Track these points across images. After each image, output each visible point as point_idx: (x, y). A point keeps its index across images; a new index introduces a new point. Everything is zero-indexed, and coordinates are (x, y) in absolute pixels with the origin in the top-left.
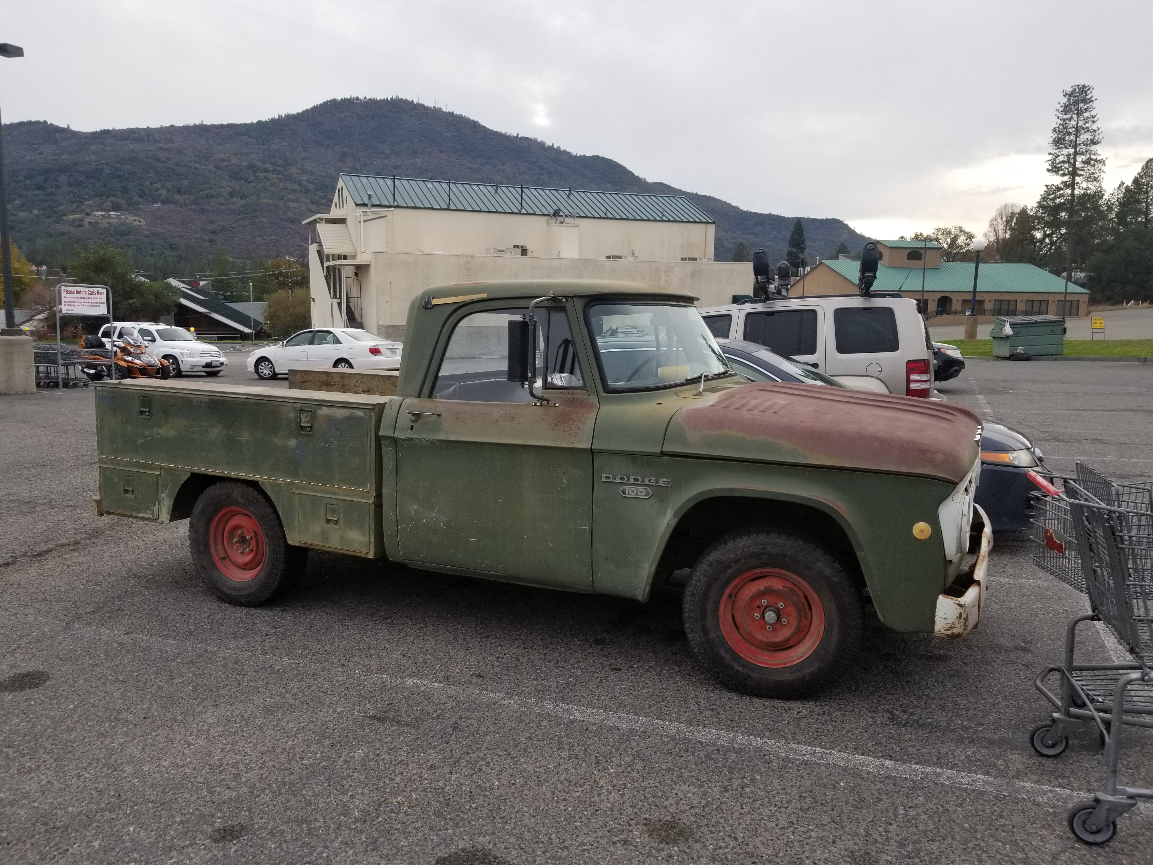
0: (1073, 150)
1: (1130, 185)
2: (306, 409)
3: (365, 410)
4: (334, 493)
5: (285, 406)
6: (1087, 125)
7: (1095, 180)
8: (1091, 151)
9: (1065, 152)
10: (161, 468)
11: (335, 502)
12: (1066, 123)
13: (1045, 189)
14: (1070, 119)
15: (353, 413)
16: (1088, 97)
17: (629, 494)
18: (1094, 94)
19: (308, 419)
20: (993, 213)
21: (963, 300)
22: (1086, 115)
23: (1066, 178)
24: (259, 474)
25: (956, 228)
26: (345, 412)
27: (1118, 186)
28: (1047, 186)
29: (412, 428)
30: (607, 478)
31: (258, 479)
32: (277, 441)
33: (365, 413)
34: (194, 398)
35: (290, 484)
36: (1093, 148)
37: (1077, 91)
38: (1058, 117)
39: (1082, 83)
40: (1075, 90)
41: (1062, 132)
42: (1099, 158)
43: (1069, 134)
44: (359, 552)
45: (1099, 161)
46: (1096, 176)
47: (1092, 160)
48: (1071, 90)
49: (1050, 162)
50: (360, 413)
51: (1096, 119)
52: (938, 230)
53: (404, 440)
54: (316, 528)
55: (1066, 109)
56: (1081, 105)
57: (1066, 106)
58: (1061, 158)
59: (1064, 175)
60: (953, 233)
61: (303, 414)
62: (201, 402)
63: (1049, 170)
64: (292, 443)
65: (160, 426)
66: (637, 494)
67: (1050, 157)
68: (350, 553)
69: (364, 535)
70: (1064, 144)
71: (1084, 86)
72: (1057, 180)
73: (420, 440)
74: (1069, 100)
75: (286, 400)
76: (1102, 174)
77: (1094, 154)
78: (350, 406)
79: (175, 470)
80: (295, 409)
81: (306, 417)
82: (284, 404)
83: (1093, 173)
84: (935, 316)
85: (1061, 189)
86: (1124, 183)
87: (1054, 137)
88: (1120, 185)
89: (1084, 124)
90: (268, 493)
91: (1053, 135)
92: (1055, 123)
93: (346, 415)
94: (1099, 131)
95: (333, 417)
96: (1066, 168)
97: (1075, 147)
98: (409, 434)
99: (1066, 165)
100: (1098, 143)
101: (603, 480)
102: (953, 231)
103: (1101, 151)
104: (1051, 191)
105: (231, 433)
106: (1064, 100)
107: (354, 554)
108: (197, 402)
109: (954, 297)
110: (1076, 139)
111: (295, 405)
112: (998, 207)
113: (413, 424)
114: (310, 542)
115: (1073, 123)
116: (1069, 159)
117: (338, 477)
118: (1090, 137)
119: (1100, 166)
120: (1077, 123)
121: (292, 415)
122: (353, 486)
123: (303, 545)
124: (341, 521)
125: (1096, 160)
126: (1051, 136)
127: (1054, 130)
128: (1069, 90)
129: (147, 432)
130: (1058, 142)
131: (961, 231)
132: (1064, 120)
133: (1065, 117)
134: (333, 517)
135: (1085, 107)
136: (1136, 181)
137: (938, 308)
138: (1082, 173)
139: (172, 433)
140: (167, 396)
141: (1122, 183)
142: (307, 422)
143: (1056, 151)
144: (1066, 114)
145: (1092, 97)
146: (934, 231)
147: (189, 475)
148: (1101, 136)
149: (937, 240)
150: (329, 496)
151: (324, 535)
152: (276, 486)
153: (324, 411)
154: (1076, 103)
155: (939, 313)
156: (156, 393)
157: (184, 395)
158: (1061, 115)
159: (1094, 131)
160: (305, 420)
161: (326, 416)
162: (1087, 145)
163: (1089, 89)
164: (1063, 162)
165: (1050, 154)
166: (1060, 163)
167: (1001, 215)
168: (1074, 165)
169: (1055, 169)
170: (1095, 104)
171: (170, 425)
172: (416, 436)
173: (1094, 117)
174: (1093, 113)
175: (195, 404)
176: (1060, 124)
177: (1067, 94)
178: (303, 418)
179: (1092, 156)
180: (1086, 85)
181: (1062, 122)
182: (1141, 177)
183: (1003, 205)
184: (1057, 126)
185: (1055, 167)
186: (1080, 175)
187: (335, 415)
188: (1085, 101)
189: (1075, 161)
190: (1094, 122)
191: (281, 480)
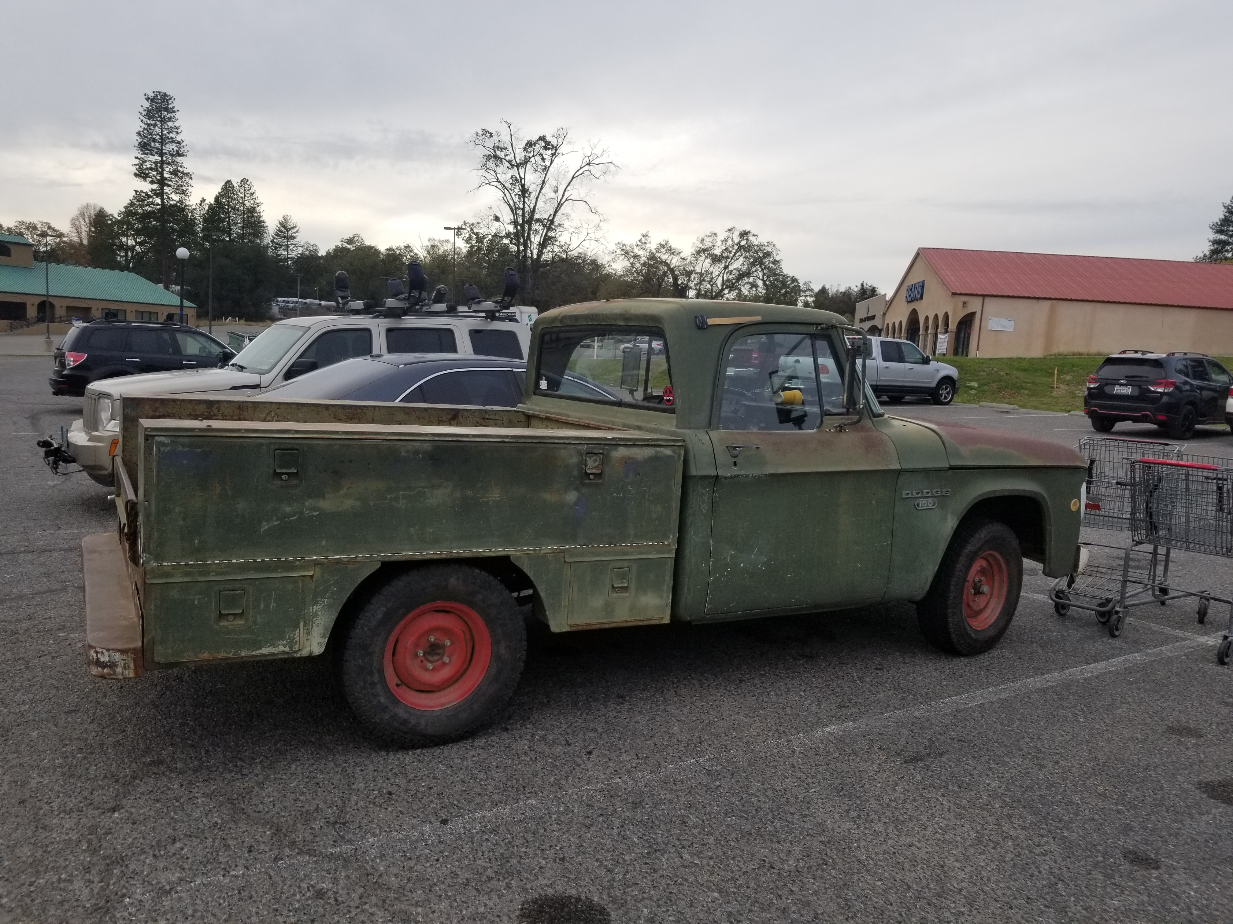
0: (159, 158)
1: (212, 202)
2: (596, 451)
3: (674, 448)
4: (625, 553)
5: (565, 448)
6: (171, 135)
7: (184, 193)
8: (177, 162)
9: (151, 158)
10: (317, 563)
11: (626, 564)
12: (150, 129)
13: (134, 194)
14: (155, 125)
15: (660, 452)
16: (171, 106)
17: (922, 506)
18: (175, 104)
19: (597, 463)
20: (74, 212)
21: (67, 307)
22: (170, 124)
23: (155, 186)
24: (512, 546)
25: (42, 224)
26: (649, 452)
27: (199, 202)
28: (136, 191)
29: (735, 464)
30: (908, 494)
31: (510, 553)
32: (547, 496)
33: (674, 452)
34: (402, 446)
35: (563, 551)
36: (179, 159)
37: (159, 97)
38: (142, 121)
39: (163, 91)
40: (156, 96)
41: (147, 137)
42: (186, 171)
43: (154, 140)
44: (653, 619)
45: (187, 174)
46: (184, 188)
47: (179, 172)
48: (153, 95)
49: (137, 167)
50: (668, 452)
51: (179, 131)
52: (22, 223)
53: (726, 478)
54: (597, 602)
55: (149, 114)
56: (164, 113)
57: (149, 111)
58: (148, 165)
59: (152, 182)
60: (40, 229)
61: (590, 457)
62: (416, 452)
63: (136, 175)
64: (572, 496)
65: (322, 496)
66: (927, 506)
67: (137, 161)
68: (641, 623)
69: (662, 597)
70: (150, 150)
71: (165, 95)
72: (146, 187)
73: (747, 476)
74: (151, 105)
75: (567, 441)
76: (189, 187)
77: (181, 166)
78: (656, 443)
79: (348, 562)
80: (580, 453)
81: (595, 461)
82: (561, 446)
83: (182, 186)
84: (36, 323)
85: (150, 197)
86: (205, 200)
87: (139, 141)
88: (201, 201)
89: (169, 134)
90: (525, 570)
91: (138, 138)
92: (139, 126)
93: (650, 455)
94: (184, 144)
95: (632, 458)
96: (154, 176)
97: (161, 155)
98: (734, 471)
99: (154, 173)
100: (184, 155)
101: (904, 496)
102: (39, 226)
103: (187, 164)
104: (140, 198)
105: (470, 493)
106: (147, 104)
107: (645, 623)
108: (408, 451)
109: (57, 303)
110: (162, 147)
111: (580, 447)
112: (80, 206)
113: (735, 460)
114: (585, 622)
115: (157, 130)
116: (156, 166)
117: (632, 532)
118: (175, 149)
119: (187, 179)
120: (162, 131)
121: (574, 460)
122: (652, 540)
123: (574, 629)
124: (633, 587)
125: (182, 173)
126: (136, 140)
127: (139, 133)
128: (151, 95)
129: (288, 509)
130: (144, 147)
131: (50, 228)
132: (148, 125)
133: (149, 122)
134: (622, 583)
135: (168, 116)
136: (217, 199)
137: (38, 314)
138: (170, 183)
139: (349, 504)
140: (340, 445)
141: (203, 200)
142: (596, 467)
143: (143, 156)
144: (149, 119)
145: (174, 107)
146: (16, 224)
147: (378, 566)
148: (186, 149)
149: (21, 234)
150: (619, 558)
151: (609, 607)
152: (539, 559)
153: (622, 452)
154: (159, 110)
155: (41, 320)
156: (316, 442)
157: (379, 442)
158: (144, 119)
159: (179, 142)
160: (592, 466)
161: (623, 458)
162: (172, 155)
163: (170, 99)
164: (151, 169)
165: (137, 158)
166: (147, 169)
167: (83, 215)
168: (162, 174)
169: (141, 174)
170: (177, 115)
171: (343, 492)
172: (743, 473)
173: (178, 128)
174: (177, 124)
175: (404, 454)
176: (144, 129)
177: (149, 98)
178: (590, 462)
179: (179, 168)
180: (168, 94)
181: (146, 127)
182: (222, 196)
183: (85, 205)
184: (141, 130)
185: (143, 173)
186: (169, 186)
187: (635, 456)
188: (167, 110)
189: (163, 170)
190: (178, 133)
191: (548, 548)
